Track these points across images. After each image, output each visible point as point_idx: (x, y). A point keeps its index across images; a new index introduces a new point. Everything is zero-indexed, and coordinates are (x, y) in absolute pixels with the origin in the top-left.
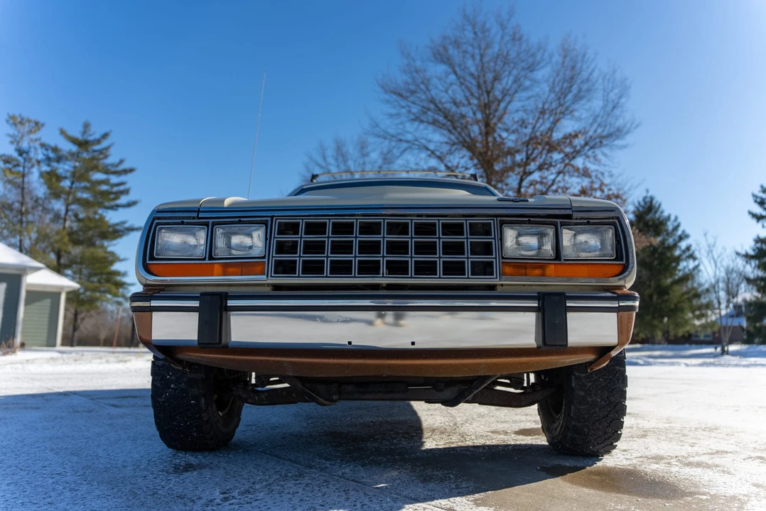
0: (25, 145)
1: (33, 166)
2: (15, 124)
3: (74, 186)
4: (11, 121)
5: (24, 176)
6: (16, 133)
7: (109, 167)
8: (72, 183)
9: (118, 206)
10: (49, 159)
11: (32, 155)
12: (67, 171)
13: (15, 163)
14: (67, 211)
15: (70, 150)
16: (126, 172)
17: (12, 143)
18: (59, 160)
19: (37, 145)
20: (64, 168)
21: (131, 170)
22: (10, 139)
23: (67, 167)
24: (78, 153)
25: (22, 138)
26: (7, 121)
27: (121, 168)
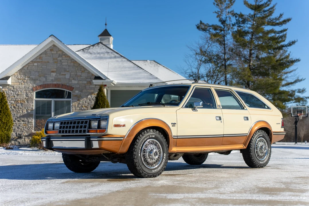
0: (223, 17)
1: (229, 29)
2: (218, 5)
3: (254, 37)
4: (216, 3)
5: (224, 36)
6: (219, 10)
7: (274, 21)
8: (252, 35)
9: (283, 46)
10: (238, 22)
11: (228, 22)
12: (249, 28)
13: (219, 29)
14: (251, 54)
15: (250, 14)
16: (285, 22)
17: (217, 17)
18: (244, 22)
19: (230, 15)
20: (247, 27)
21: (289, 20)
22: (216, 15)
23: (249, 26)
24: (255, 15)
25: (222, 12)
26: (214, 4)
27: (282, 20)
